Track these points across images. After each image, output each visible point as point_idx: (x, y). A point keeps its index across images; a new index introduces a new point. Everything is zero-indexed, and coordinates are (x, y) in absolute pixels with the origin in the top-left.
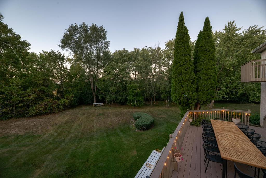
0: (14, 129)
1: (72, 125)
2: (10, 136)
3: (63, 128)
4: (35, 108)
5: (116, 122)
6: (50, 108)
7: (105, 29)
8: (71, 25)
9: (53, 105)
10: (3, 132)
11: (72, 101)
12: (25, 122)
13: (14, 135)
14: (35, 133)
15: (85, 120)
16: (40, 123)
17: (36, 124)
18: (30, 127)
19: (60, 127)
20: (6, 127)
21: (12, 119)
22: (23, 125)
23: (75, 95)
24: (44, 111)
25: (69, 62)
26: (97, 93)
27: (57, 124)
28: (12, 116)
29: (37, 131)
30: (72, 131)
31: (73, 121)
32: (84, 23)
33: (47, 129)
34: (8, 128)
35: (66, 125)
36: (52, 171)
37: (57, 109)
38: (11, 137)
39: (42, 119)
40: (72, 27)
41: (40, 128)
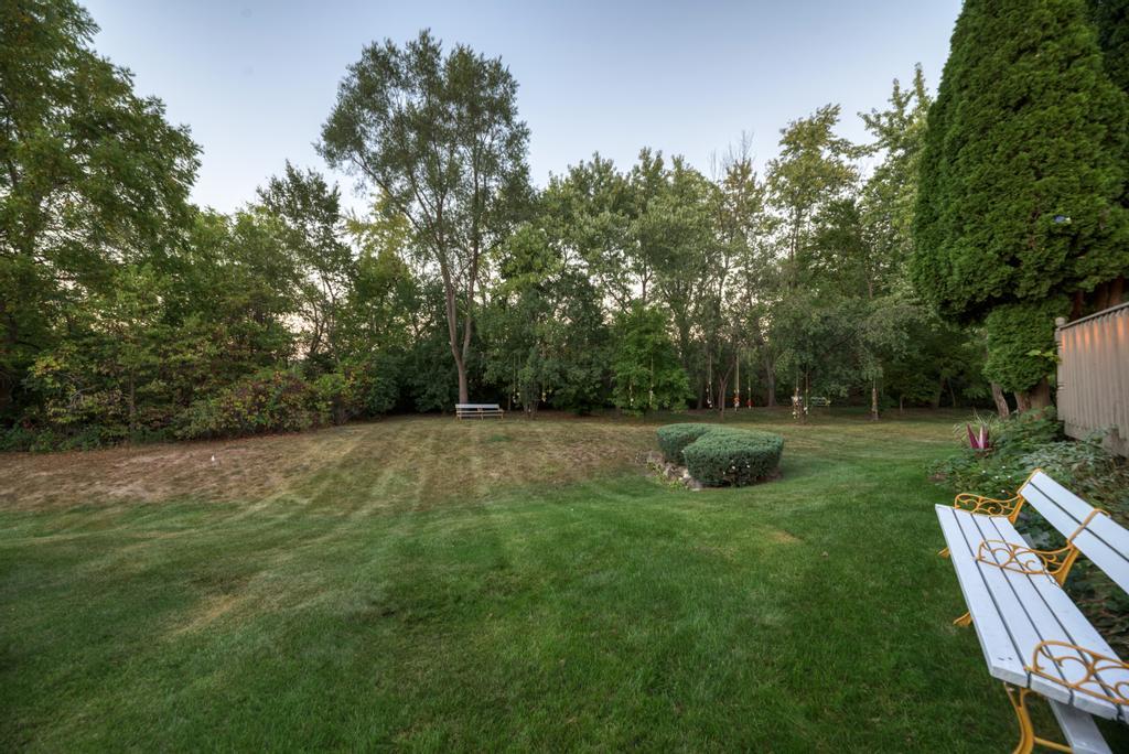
0: (126, 481)
1: (376, 474)
2: (104, 507)
3: (337, 483)
4: (213, 403)
5: (575, 464)
6: (277, 406)
7: (511, 72)
8: (369, 46)
9: (292, 397)
10: (79, 492)
11: (369, 388)
12: (174, 457)
13: (123, 502)
14: (215, 498)
15: (429, 457)
16: (235, 461)
17: (216, 464)
18: (191, 477)
19: (320, 477)
20: (93, 474)
21: (120, 446)
22: (163, 466)
23: (380, 363)
24: (253, 419)
25: (355, 236)
26: (472, 358)
27: (306, 469)
28: (121, 434)
29: (220, 492)
30: (377, 491)
31: (377, 460)
32: (424, 36)
33: (266, 485)
34: (100, 478)
35: (348, 473)
36: (301, 602)
37: (306, 414)
38: (109, 510)
39: (243, 450)
40: (373, 53)
41: (235, 481)
